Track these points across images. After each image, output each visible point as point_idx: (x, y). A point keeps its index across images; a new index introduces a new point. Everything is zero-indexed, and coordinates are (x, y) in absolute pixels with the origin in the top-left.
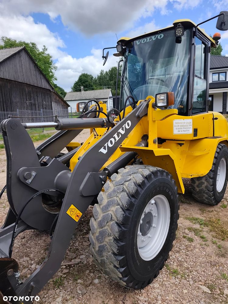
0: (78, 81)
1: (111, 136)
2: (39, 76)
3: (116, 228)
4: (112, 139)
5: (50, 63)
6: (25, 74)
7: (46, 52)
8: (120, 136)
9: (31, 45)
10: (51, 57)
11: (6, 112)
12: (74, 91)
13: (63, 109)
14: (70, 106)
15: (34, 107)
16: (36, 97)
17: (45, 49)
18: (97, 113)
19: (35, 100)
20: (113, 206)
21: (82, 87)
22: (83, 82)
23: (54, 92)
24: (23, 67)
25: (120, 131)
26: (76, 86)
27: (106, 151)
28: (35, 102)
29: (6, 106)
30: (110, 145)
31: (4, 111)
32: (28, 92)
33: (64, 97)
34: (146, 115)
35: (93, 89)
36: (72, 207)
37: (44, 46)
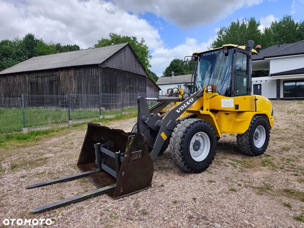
0: (169, 66)
1: (182, 105)
2: (137, 65)
3: (180, 139)
4: (183, 107)
5: (146, 53)
6: (127, 65)
7: (144, 44)
8: (187, 105)
9: (132, 39)
10: (148, 48)
11: (111, 94)
12: (165, 76)
13: (155, 92)
14: (161, 90)
15: (132, 90)
16: (134, 83)
17: (143, 41)
18: (178, 94)
19: (133, 85)
20: (180, 132)
21: (173, 72)
22: (174, 68)
23: (149, 78)
24: (127, 58)
25: (187, 103)
26: (167, 71)
27: (180, 112)
28: (133, 86)
29: (112, 89)
30: (181, 109)
31: (110, 93)
32: (129, 78)
33: (156, 81)
34: (203, 96)
35: (183, 74)
36: (163, 133)
37: (142, 39)
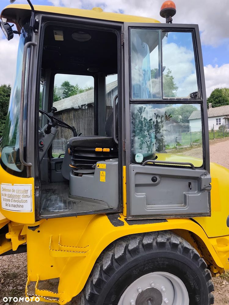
21: (210, 104)
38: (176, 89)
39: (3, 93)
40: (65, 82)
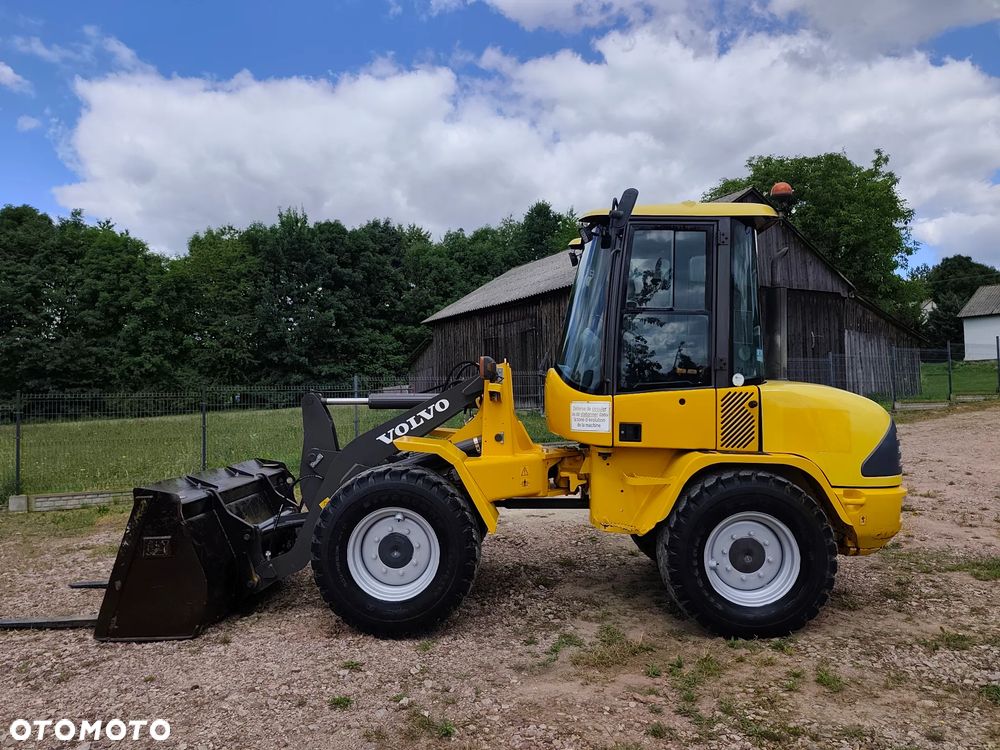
7: (885, 169)
17: (881, 160)
23: (857, 300)
27: (391, 440)
30: (399, 434)
37: (878, 152)
38: (905, 217)
39: (371, 244)
40: (538, 205)
